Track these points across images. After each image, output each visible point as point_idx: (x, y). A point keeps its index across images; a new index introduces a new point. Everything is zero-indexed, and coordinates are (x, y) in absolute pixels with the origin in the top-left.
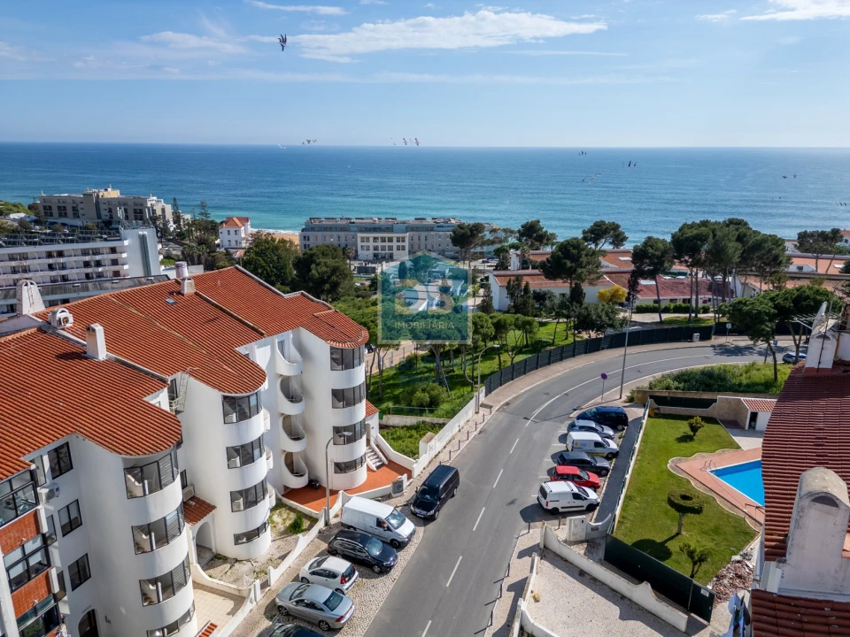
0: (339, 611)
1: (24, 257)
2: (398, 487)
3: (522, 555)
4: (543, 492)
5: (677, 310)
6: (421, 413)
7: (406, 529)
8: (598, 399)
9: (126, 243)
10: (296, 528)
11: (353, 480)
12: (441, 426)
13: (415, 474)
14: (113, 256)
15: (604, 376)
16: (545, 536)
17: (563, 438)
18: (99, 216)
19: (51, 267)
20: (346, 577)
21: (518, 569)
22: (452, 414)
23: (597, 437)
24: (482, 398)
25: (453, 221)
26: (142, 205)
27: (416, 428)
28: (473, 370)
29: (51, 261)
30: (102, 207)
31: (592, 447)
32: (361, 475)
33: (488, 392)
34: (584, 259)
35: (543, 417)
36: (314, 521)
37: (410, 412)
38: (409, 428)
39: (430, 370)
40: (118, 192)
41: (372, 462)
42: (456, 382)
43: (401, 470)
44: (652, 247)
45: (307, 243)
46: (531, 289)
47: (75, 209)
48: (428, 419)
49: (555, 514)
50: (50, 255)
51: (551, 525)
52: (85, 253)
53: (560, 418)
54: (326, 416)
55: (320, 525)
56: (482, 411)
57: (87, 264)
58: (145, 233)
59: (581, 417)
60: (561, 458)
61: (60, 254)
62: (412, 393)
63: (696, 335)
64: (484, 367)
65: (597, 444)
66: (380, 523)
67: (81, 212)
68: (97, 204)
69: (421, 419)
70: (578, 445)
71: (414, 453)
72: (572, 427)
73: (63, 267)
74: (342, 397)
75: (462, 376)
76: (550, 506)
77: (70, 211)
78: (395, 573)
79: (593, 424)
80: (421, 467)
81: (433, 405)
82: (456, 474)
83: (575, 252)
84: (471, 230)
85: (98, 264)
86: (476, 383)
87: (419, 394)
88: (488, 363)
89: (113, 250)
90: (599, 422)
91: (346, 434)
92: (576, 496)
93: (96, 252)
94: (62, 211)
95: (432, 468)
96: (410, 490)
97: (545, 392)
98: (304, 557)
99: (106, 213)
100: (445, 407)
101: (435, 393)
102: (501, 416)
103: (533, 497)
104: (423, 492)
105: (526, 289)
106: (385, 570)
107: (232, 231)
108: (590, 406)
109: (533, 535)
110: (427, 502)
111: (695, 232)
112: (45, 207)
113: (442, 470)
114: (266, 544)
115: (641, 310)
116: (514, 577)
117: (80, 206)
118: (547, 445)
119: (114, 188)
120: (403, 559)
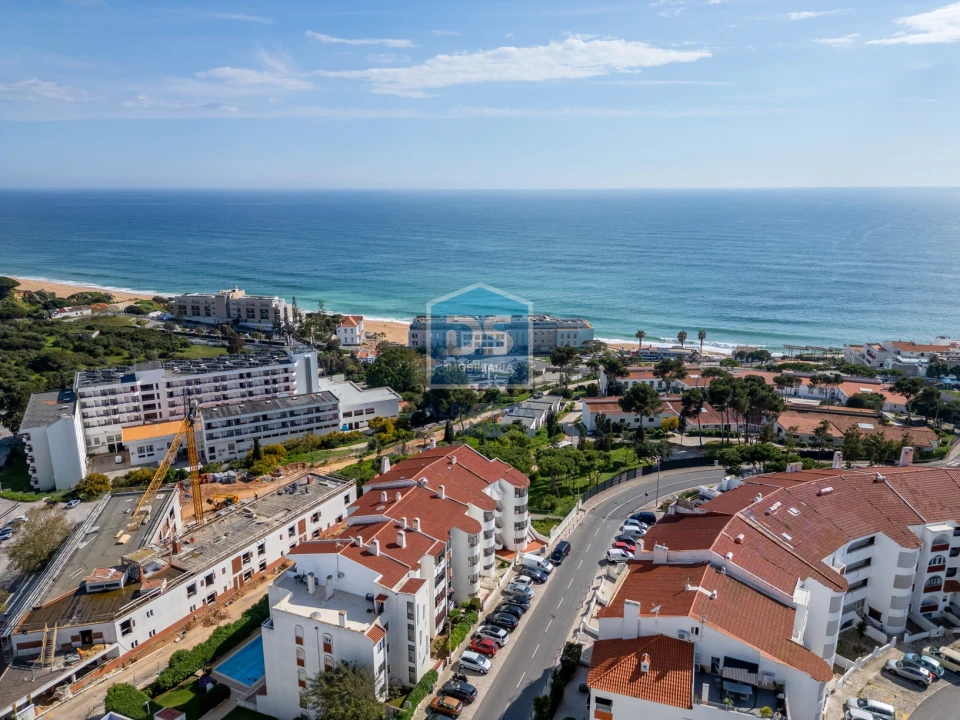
0: (530, 593)
1: (224, 379)
2: (543, 550)
3: (598, 578)
4: (609, 554)
5: (718, 435)
6: (546, 513)
7: (550, 567)
8: (644, 507)
9: (296, 364)
10: (502, 566)
11: (522, 547)
12: (560, 521)
13: (550, 544)
14: (286, 375)
15: (646, 495)
16: (608, 571)
17: (621, 529)
18: (229, 316)
19: (242, 386)
20: (530, 583)
21: (596, 583)
22: (565, 514)
23: (637, 528)
24: (580, 506)
25: (548, 319)
26: (267, 306)
27: (544, 521)
28: (574, 483)
29: (243, 381)
30: (232, 307)
31: (634, 533)
32: (525, 545)
33: (583, 502)
34: (649, 400)
35: (612, 517)
36: (509, 564)
37: (540, 512)
38: (541, 521)
39: (547, 483)
40: (243, 292)
41: (529, 539)
42: (564, 492)
43: (543, 543)
44: (694, 396)
45: (416, 340)
46: (612, 422)
47: (207, 309)
48: (550, 516)
49: (613, 563)
50: (241, 376)
51: (612, 568)
52: (266, 373)
53: (622, 517)
54: (512, 518)
55: (512, 565)
56: (581, 513)
57: (267, 382)
58: (309, 356)
59: (632, 517)
60: (619, 539)
61: (249, 375)
62: (542, 501)
63: (716, 461)
64: (581, 482)
65: (637, 532)
66: (539, 564)
67: (212, 311)
68: (228, 304)
69: (546, 516)
70: (628, 532)
71: (548, 535)
72: (626, 523)
73: (250, 385)
74: (519, 510)
75: (567, 488)
76: (612, 559)
77: (202, 311)
78: (547, 583)
79: (636, 522)
80: (552, 542)
81: (553, 508)
82: (569, 546)
83: (643, 395)
84: (567, 353)
85: (275, 382)
86: (576, 493)
87: (545, 502)
88: (583, 479)
89: (286, 371)
90: (641, 521)
91: (519, 526)
92: (623, 556)
93: (274, 373)
94: (196, 310)
95: (558, 542)
96: (549, 551)
97: (615, 502)
98: (510, 577)
99: (235, 312)
100: (559, 509)
101: (553, 501)
102: (591, 516)
103: (604, 556)
104: (555, 552)
105: (608, 421)
106: (543, 582)
107: (349, 329)
108: (637, 511)
109: (603, 571)
110: (557, 556)
111: (723, 387)
112: (180, 307)
113: (563, 543)
114: (493, 572)
115: (692, 434)
116: (595, 585)
117: (212, 306)
118: (614, 532)
119: (240, 289)
120: (550, 578)
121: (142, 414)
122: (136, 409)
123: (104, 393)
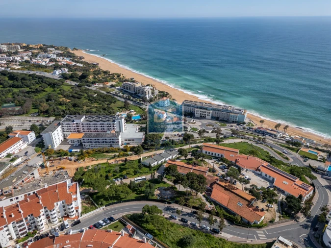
9: (116, 122)
18: (134, 91)
19: (101, 127)
26: (143, 90)
47: (130, 88)
50: (101, 124)
58: (120, 121)
68: (134, 88)
85: (110, 127)
89: (113, 124)
93: (110, 124)
94: (127, 88)
112: (124, 86)
121: (76, 130)
122: (75, 129)
123: (67, 124)
